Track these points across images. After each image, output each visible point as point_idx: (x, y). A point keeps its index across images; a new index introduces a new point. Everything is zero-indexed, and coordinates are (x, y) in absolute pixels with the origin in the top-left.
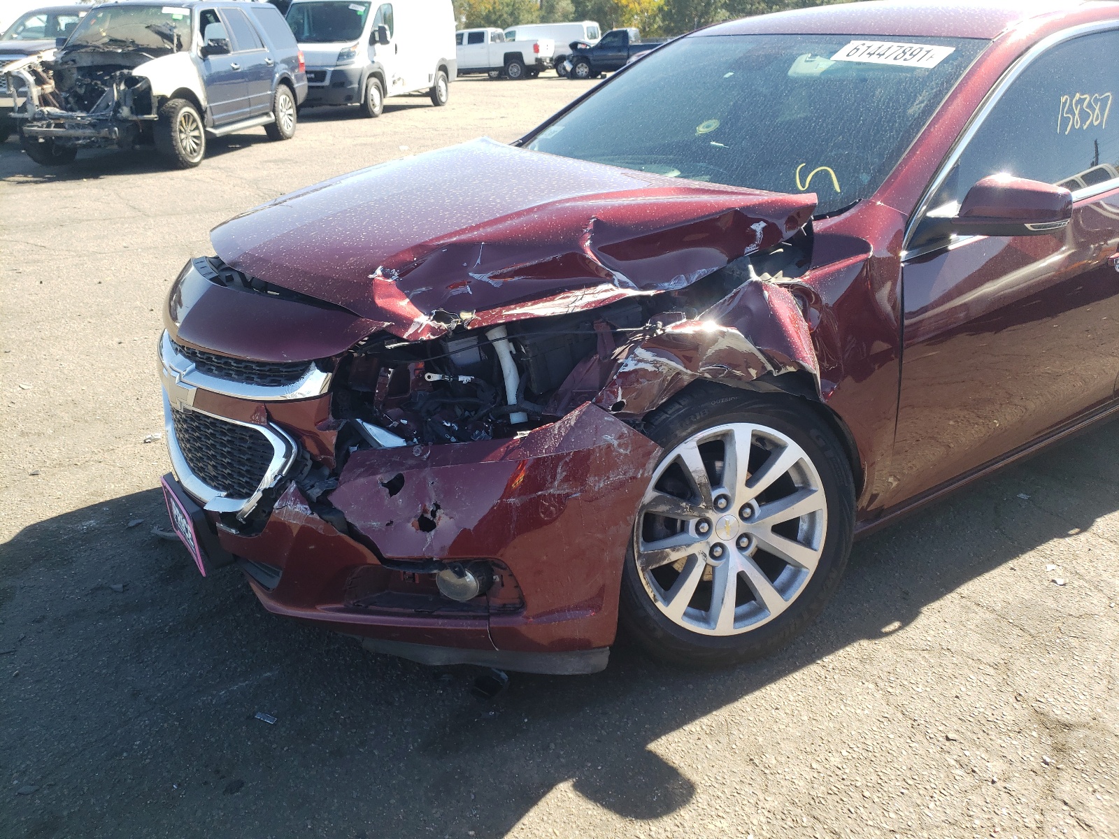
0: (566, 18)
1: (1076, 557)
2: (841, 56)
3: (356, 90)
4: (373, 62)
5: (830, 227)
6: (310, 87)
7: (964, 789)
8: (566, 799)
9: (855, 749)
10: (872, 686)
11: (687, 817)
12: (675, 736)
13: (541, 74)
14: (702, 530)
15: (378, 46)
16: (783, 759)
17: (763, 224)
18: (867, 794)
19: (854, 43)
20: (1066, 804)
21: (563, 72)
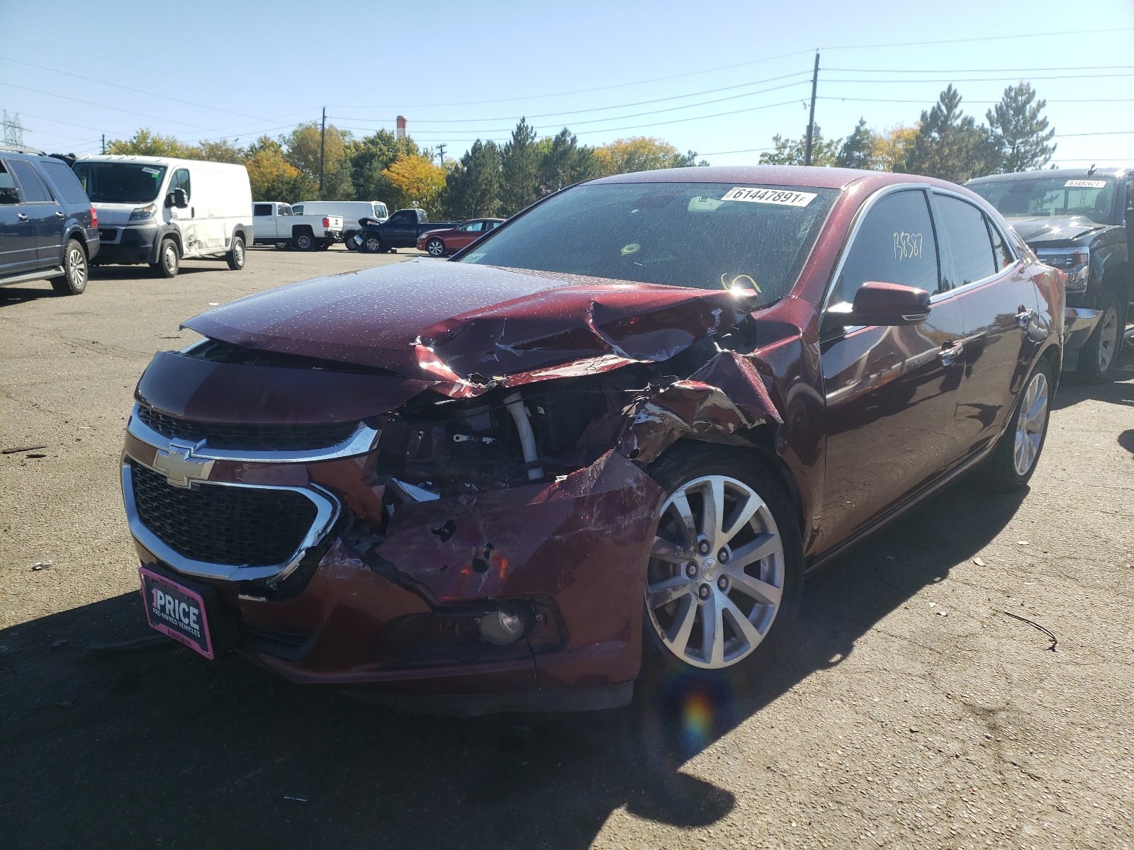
0: (348, 197)
1: (946, 597)
2: (729, 197)
3: (151, 249)
4: (169, 224)
5: (766, 316)
6: (101, 245)
7: (939, 765)
8: (625, 820)
9: (847, 748)
10: (839, 702)
11: (735, 818)
12: (697, 759)
13: (330, 248)
14: (691, 573)
15: (174, 209)
16: (794, 764)
17: (720, 311)
18: (870, 779)
19: (736, 190)
20: (1015, 765)
21: (353, 245)
